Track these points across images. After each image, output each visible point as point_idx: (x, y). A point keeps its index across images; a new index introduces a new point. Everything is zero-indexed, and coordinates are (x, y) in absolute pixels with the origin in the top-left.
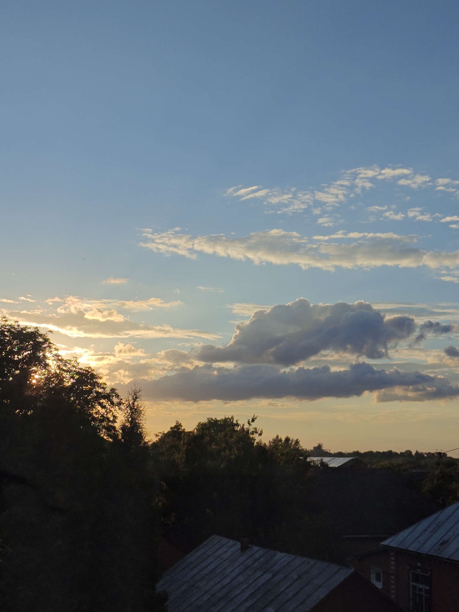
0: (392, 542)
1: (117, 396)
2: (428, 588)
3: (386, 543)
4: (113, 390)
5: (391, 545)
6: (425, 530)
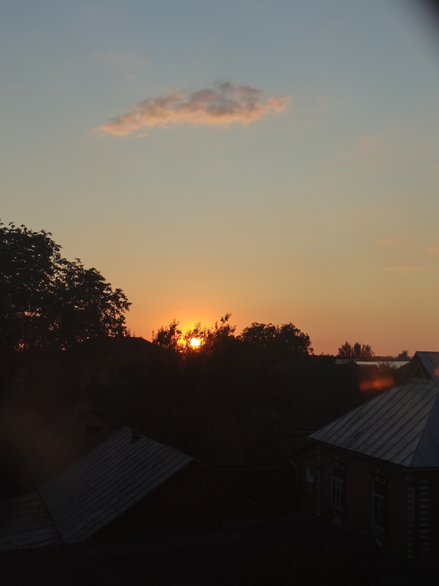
0: (316, 436)
1: (123, 296)
2: (343, 482)
3: (312, 436)
4: (118, 291)
5: (315, 438)
6: (347, 423)
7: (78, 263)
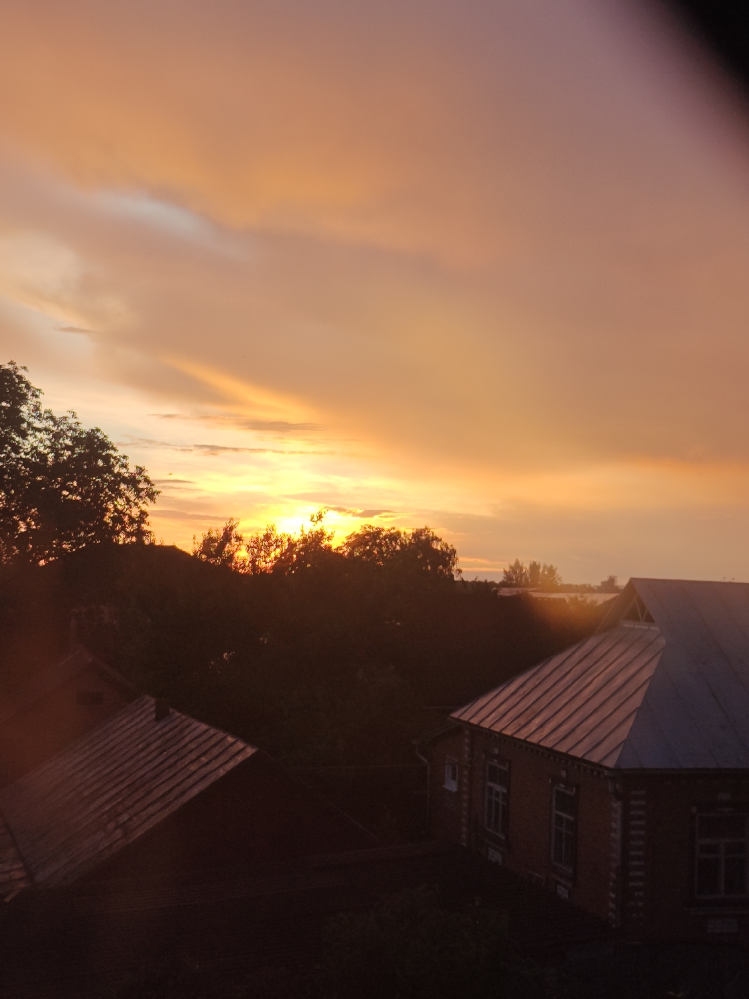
0: (462, 714)
1: (147, 480)
2: (505, 791)
3: (455, 715)
4: (139, 470)
5: (463, 718)
6: (515, 692)
7: (72, 418)
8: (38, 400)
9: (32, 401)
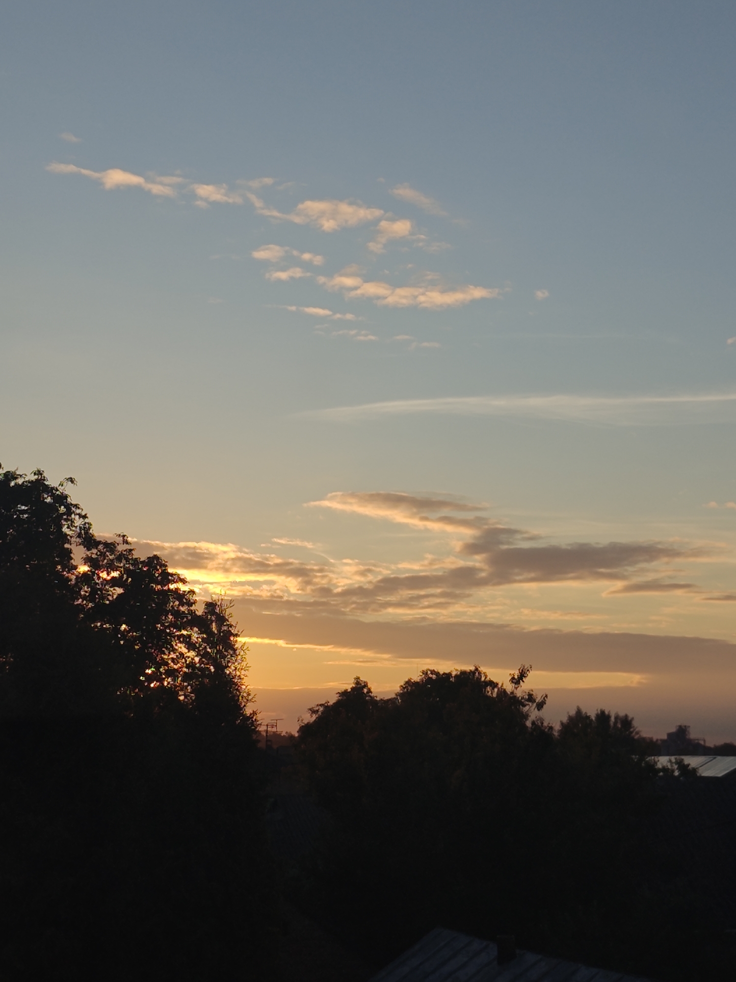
1: (221, 619)
4: (211, 607)
7: (123, 544)
8: (86, 520)
9: (78, 522)
